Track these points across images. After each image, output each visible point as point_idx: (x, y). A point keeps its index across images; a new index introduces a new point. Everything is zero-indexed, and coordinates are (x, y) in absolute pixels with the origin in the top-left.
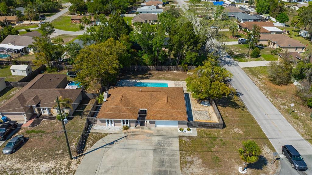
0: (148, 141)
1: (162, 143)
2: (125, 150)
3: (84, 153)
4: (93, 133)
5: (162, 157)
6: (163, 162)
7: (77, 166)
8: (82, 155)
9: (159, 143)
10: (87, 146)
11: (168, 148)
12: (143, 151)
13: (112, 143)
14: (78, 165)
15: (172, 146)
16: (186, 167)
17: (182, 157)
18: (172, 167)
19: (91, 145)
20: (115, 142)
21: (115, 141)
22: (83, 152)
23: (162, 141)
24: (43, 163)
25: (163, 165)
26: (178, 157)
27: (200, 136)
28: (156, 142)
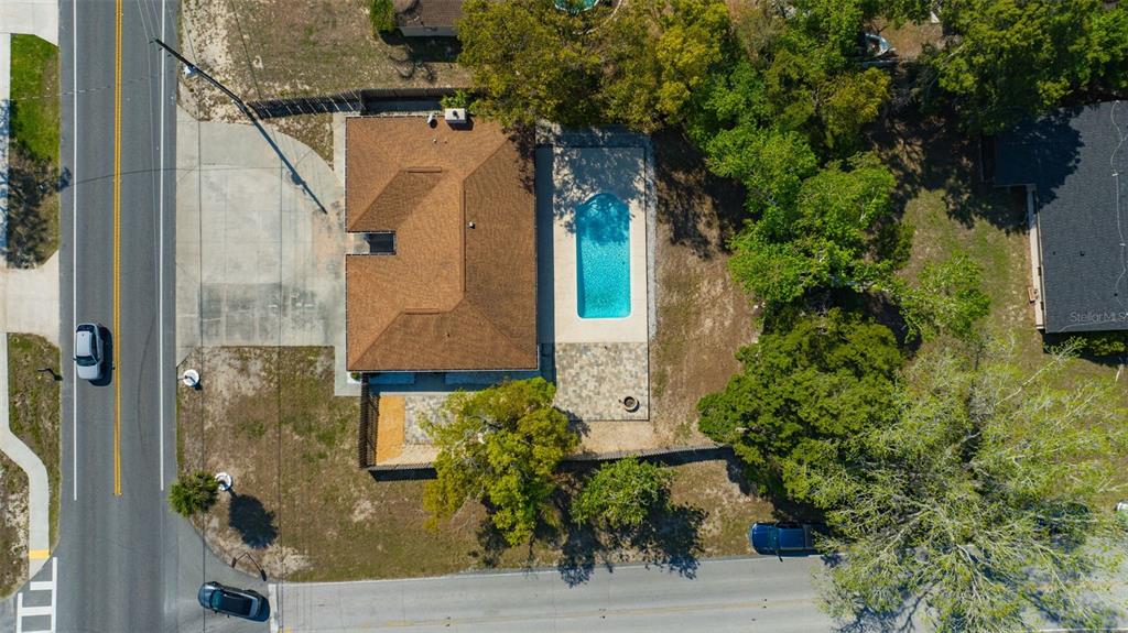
0: (308, 266)
1: (304, 304)
2: (277, 213)
3: (260, 122)
4: (331, 121)
5: (257, 303)
6: (244, 307)
7: (223, 118)
8: (253, 119)
9: (304, 295)
10: (283, 121)
11: (288, 319)
12: (277, 260)
13: (297, 179)
14: (226, 120)
15: (293, 328)
16: (230, 358)
17: (258, 352)
18: (231, 327)
19: (286, 131)
20: (301, 186)
21: (305, 187)
22: (262, 119)
23: (313, 302)
24: (225, 42)
25: (234, 307)
26: (258, 341)
27: (335, 404)
28: (309, 289)
